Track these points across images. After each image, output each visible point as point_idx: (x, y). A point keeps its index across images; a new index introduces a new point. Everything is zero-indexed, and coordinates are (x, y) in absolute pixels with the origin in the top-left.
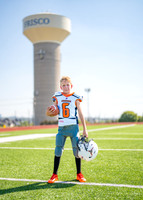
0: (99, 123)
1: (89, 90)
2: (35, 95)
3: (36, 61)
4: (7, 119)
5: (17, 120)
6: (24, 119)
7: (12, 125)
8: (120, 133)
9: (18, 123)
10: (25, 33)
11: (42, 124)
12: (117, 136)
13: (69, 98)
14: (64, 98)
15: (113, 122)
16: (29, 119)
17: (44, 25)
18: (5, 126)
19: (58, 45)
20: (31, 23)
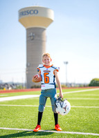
0: (75, 87)
1: (67, 63)
2: (27, 66)
3: (27, 41)
4: (6, 84)
5: (13, 84)
6: (19, 84)
7: (10, 88)
8: (89, 95)
9: (15, 87)
10: (20, 21)
11: (32, 88)
12: (87, 97)
13: (49, 69)
14: (45, 69)
15: (85, 86)
16: (22, 84)
17: (34, 15)
18: (5, 89)
19: (44, 29)
20: (24, 13)
